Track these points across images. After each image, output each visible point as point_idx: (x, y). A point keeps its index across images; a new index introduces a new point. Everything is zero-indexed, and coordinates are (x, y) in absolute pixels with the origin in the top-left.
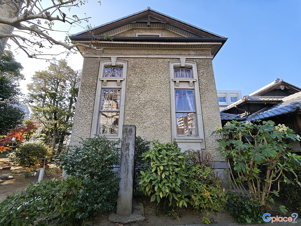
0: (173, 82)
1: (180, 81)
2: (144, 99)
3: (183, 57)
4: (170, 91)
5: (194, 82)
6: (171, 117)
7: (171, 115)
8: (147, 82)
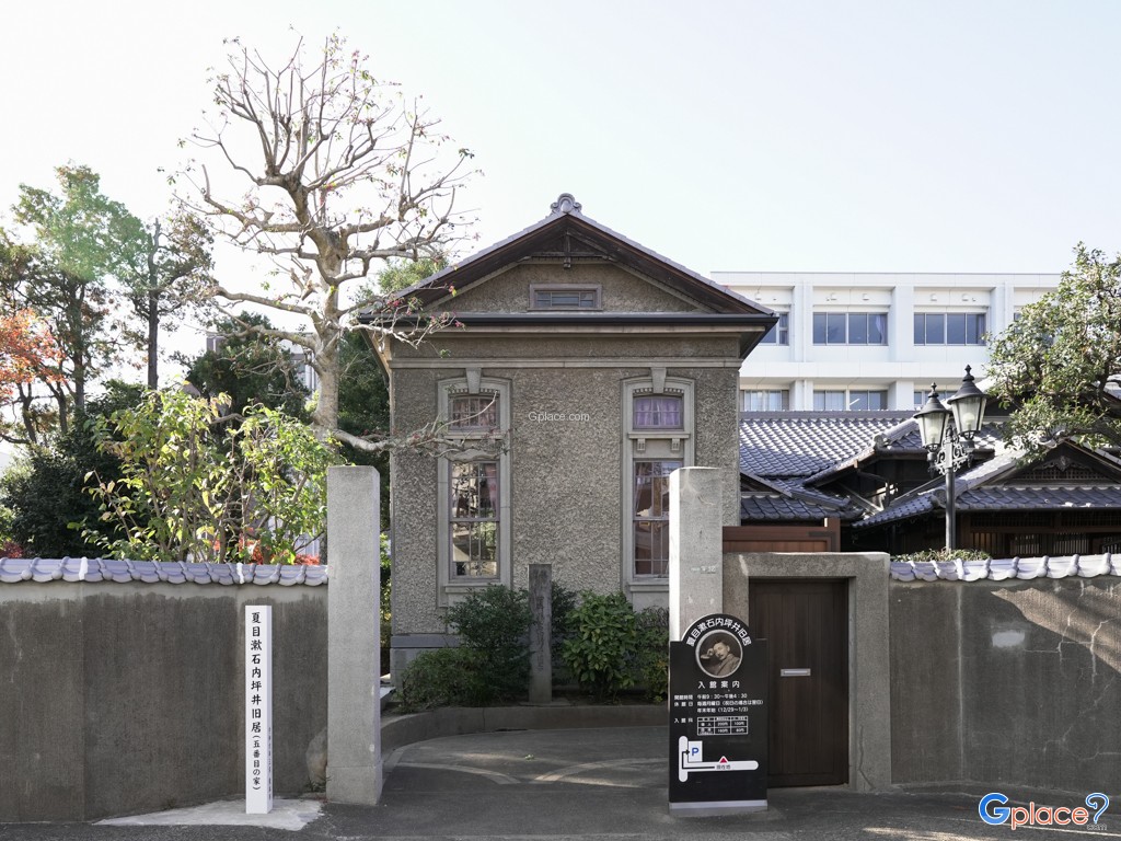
0: (630, 442)
1: (647, 440)
2: (556, 489)
3: (661, 365)
4: (621, 467)
5: (682, 440)
6: (621, 535)
7: (621, 528)
8: (564, 442)
